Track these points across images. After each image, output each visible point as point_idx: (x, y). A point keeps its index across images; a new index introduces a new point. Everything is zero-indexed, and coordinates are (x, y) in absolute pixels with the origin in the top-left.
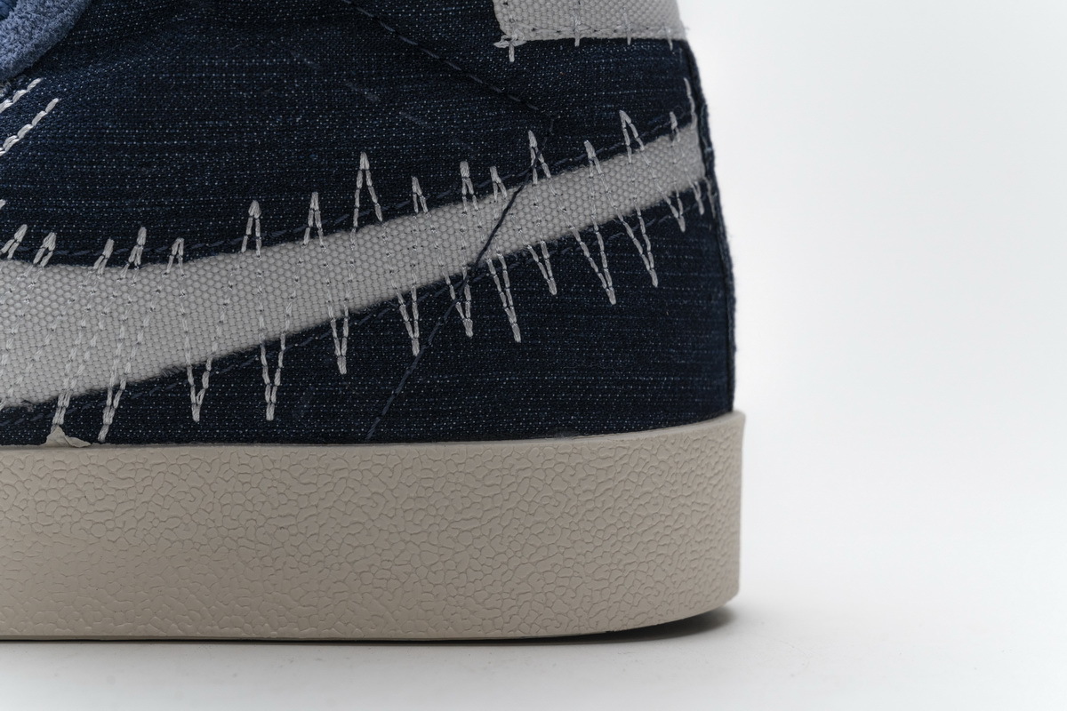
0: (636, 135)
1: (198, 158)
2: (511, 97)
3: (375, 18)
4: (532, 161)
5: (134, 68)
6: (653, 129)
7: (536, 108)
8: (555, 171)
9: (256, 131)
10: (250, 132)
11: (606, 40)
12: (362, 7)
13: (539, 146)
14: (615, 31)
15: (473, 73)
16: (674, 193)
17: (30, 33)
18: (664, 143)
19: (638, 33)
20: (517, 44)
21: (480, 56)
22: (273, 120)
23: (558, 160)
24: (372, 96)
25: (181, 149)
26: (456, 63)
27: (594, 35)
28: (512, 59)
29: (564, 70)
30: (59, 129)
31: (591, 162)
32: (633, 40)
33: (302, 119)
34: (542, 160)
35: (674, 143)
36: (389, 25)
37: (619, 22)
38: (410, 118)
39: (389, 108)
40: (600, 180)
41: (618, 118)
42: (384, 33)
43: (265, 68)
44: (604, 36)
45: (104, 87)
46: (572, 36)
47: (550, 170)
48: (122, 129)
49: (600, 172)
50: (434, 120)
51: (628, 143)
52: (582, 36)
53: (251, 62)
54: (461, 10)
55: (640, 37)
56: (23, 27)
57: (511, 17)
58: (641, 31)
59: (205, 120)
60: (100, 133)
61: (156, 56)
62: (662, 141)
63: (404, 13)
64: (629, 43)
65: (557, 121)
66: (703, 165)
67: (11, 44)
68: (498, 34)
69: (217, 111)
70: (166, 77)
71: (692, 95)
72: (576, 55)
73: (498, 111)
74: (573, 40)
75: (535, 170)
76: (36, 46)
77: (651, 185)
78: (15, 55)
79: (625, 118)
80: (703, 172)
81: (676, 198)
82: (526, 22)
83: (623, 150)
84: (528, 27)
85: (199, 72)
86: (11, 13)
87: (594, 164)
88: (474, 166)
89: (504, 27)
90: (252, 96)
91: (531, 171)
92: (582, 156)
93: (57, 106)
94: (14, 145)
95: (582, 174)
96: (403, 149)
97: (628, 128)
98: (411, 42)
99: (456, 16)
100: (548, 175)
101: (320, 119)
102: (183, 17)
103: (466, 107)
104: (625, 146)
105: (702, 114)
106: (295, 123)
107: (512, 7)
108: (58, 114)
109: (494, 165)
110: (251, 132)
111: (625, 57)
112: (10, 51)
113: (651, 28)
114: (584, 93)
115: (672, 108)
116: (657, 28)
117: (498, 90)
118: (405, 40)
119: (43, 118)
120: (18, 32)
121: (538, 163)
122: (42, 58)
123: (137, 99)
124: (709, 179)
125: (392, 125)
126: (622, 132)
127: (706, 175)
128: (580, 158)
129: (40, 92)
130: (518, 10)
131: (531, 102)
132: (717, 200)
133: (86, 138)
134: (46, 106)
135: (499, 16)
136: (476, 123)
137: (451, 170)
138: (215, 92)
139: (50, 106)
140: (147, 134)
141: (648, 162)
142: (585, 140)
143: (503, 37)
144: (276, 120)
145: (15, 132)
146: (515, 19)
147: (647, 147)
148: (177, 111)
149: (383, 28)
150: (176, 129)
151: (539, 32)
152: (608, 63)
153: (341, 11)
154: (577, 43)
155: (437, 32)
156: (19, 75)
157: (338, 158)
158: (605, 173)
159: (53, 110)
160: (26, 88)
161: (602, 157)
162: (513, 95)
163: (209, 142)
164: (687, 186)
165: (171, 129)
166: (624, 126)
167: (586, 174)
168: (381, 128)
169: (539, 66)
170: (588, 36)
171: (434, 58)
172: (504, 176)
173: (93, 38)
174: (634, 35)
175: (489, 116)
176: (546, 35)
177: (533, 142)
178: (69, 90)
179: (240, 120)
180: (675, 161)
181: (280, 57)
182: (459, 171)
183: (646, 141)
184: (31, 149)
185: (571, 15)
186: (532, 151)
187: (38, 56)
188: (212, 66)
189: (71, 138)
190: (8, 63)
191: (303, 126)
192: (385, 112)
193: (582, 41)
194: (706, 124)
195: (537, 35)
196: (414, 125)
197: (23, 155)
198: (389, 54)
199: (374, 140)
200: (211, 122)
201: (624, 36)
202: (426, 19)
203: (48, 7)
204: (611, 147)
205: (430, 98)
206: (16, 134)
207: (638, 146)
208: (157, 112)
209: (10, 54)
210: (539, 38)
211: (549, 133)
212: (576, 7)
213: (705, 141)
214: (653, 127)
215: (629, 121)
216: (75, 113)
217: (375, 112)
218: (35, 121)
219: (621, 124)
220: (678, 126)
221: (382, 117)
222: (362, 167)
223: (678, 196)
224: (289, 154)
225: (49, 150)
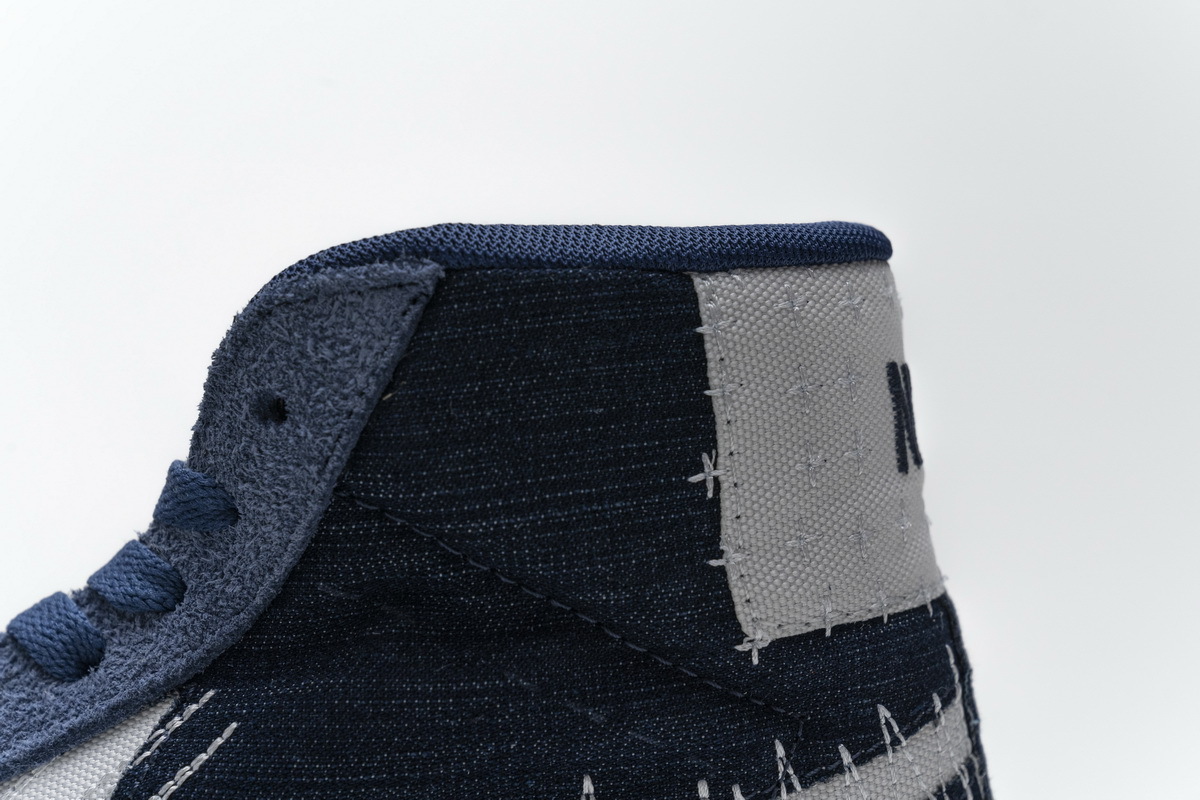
0: (896, 729)
1: (398, 792)
2: (755, 701)
3: (598, 624)
4: (780, 775)
5: (325, 691)
6: (916, 717)
7: (782, 711)
8: (805, 785)
9: (465, 760)
10: (457, 762)
11: (859, 624)
12: (584, 614)
13: (788, 755)
14: (870, 611)
15: (710, 679)
16: (940, 788)
17: (202, 637)
18: (927, 731)
19: (895, 607)
20: (761, 645)
21: (719, 661)
22: (485, 748)
23: (809, 770)
24: (596, 716)
25: (380, 784)
26: (692, 669)
27: (846, 621)
28: (755, 661)
29: (814, 666)
30: (239, 762)
31: (846, 769)
32: (889, 617)
33: (518, 745)
34: (791, 771)
35: (938, 729)
36: (614, 632)
37: (874, 599)
38: (641, 738)
39: (616, 729)
40: (857, 788)
41: (876, 714)
42: (609, 641)
43: (475, 693)
44: (858, 619)
45: (290, 713)
46: (823, 627)
47: (801, 783)
48: (312, 763)
49: (857, 778)
50: (668, 738)
51: (888, 739)
52: (834, 624)
53: (458, 686)
54: (698, 614)
55: (897, 611)
56: (193, 627)
57: (754, 615)
58: (898, 604)
59: (407, 752)
60: (286, 768)
61: (349, 678)
62: (926, 730)
63: (633, 620)
64: (885, 620)
65: (807, 723)
66: (968, 740)
67: (179, 646)
68: (740, 636)
69: (421, 741)
70: (362, 705)
71: (955, 663)
72: (828, 648)
73: (741, 722)
74: (823, 631)
75: (783, 785)
76: (208, 651)
77: (915, 785)
78: (184, 662)
79: (884, 713)
80: (970, 747)
81: (942, 794)
82: (771, 620)
83: (882, 750)
84: (773, 625)
85: (399, 699)
86: (178, 608)
87: (850, 771)
88: (713, 785)
89: (747, 629)
90: (461, 723)
91: (779, 785)
92: (837, 763)
93: (236, 732)
94: (188, 779)
95: (837, 784)
96: (633, 770)
97: (888, 724)
98: (640, 650)
99: (692, 621)
100: (798, 788)
101: (539, 744)
102: (379, 630)
103: (704, 721)
104: (885, 745)
105: (967, 681)
106: (509, 749)
107: (755, 605)
108: (237, 742)
109: (736, 782)
110: (459, 762)
111: (882, 641)
112: (177, 655)
113: (909, 597)
114: (837, 689)
115: (934, 688)
116: (915, 594)
117: (739, 695)
118: (633, 646)
119: (220, 747)
120: (186, 633)
121: (787, 776)
122: (214, 661)
123: (328, 729)
124: (976, 756)
125: (619, 746)
126: (881, 729)
127: (973, 752)
128: (833, 766)
129: (215, 708)
130: (762, 608)
131: (778, 704)
132: (986, 780)
133: (271, 774)
134: (223, 732)
135: (741, 618)
136: (716, 738)
137: (688, 791)
138: (418, 720)
139: (228, 733)
140: (341, 769)
141: (910, 758)
142: (839, 744)
143: (746, 639)
144: (487, 748)
145: (188, 762)
146: (759, 617)
147: (908, 741)
148: (375, 743)
149: (608, 635)
150: (373, 762)
151: (785, 628)
152: (863, 653)
153: (561, 619)
154: (828, 633)
155: (669, 639)
156: (189, 682)
157: (557, 782)
158: (862, 780)
159: (231, 737)
160: (197, 702)
161: (859, 761)
162: (757, 698)
163: (411, 775)
164: (953, 774)
165: (368, 762)
166: (883, 721)
167: (841, 783)
168: (606, 749)
169: (786, 666)
170: (841, 623)
171: (666, 666)
172: (748, 794)
173: (274, 645)
174: (891, 611)
175: (730, 730)
176: (792, 631)
177: (780, 751)
178: (249, 713)
179: (447, 750)
180: (940, 749)
181: (492, 680)
182: (697, 792)
183: (907, 735)
184: (207, 785)
185: (821, 604)
186: (779, 761)
187: (210, 661)
188: (414, 691)
189: (253, 774)
190: (177, 671)
191: (518, 753)
192: (612, 733)
193: (834, 629)
194: (971, 690)
195: (783, 631)
196: (645, 744)
197: (198, 792)
198: (615, 665)
199: (599, 762)
200: (413, 754)
201: (880, 614)
202: (657, 626)
203: (222, 607)
204: (868, 749)
205: (663, 715)
206: (189, 765)
207: (900, 742)
208: (352, 744)
209: (178, 660)
210: (785, 635)
211: (797, 737)
212: (826, 593)
213: (969, 711)
214: (915, 717)
215: (888, 715)
216: (257, 743)
217: (601, 734)
218: (211, 750)
219: (879, 721)
220: (942, 708)
221: (608, 738)
222: (585, 791)
223: (944, 790)
224: (501, 782)
225: (228, 787)
